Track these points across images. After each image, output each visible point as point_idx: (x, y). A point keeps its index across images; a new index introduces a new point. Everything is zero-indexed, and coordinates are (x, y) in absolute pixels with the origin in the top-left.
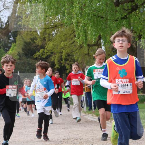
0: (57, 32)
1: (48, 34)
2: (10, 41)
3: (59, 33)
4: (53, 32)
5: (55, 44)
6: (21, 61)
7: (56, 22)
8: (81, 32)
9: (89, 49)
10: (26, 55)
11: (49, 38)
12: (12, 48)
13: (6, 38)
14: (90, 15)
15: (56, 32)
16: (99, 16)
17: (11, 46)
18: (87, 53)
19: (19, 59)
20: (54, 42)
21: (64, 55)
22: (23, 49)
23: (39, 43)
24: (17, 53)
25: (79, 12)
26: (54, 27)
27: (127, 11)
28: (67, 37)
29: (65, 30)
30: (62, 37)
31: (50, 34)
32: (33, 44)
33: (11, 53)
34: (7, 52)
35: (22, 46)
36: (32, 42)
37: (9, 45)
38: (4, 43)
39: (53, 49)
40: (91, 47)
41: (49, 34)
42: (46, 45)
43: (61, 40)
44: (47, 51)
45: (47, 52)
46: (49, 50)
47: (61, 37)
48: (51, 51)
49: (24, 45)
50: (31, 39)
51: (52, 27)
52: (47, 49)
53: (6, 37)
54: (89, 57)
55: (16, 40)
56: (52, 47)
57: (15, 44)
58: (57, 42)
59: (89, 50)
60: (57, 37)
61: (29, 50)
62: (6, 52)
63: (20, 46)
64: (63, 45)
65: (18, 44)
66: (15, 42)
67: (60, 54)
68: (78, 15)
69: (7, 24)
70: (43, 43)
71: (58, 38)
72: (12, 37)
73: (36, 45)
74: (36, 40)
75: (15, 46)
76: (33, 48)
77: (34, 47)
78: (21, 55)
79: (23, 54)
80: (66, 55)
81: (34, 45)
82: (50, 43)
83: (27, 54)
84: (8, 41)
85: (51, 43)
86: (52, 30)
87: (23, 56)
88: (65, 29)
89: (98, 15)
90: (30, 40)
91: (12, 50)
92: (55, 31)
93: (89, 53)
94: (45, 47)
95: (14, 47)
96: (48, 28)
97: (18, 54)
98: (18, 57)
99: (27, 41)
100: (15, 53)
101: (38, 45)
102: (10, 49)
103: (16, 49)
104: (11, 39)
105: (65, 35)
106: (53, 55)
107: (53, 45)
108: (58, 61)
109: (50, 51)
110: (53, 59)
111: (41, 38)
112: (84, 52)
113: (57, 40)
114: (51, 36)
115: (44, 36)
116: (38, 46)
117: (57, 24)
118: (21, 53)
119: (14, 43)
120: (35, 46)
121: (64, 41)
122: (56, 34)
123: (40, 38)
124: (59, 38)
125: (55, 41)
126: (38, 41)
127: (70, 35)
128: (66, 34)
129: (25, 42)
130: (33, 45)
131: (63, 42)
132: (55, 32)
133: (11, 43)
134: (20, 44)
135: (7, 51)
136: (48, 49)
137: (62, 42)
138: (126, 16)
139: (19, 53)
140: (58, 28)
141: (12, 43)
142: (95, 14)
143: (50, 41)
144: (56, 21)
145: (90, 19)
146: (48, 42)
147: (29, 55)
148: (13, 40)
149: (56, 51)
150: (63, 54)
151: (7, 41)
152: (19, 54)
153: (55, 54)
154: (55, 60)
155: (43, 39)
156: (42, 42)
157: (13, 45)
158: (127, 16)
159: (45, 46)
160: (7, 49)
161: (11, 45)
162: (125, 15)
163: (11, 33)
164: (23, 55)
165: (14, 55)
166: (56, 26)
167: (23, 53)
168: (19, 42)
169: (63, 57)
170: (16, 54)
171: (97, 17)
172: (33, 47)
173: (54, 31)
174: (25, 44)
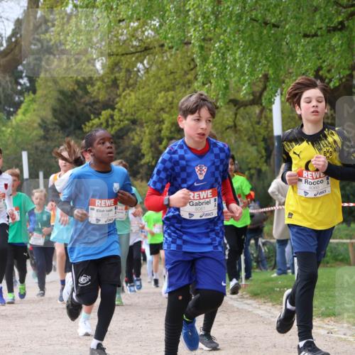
0: (151, 66)
1: (124, 70)
2: (19, 88)
3: (154, 68)
4: (140, 65)
5: (143, 98)
6: (49, 143)
7: (147, 37)
8: (215, 65)
9: (236, 114)
10: (63, 127)
11: (127, 82)
12: (23, 106)
13: (8, 78)
14: (244, 20)
15: (147, 66)
16: (266, 24)
17: (21, 102)
18: (232, 124)
19: (45, 138)
20: (141, 92)
21: (167, 128)
22: (54, 110)
23: (98, 93)
24: (39, 121)
25: (210, 9)
26: (141, 52)
27: (345, 8)
28: (175, 79)
29: (172, 60)
30: (163, 77)
31: (130, 68)
32: (81, 97)
33: (21, 121)
34: (11, 117)
35: (52, 102)
36: (80, 92)
37: (17, 99)
38: (3, 92)
39: (138, 110)
40: (242, 108)
41: (128, 71)
42: (117, 100)
43: (161, 87)
44: (122, 115)
45: (122, 118)
46: (126, 114)
47: (160, 78)
48: (132, 117)
49: (59, 99)
50: (78, 83)
51: (137, 52)
52: (120, 110)
53: (10, 76)
54: (237, 135)
55: (37, 85)
56: (134, 106)
57: (32, 96)
58: (148, 91)
59: (238, 116)
60: (148, 79)
61: (71, 113)
62: (9, 118)
63: (47, 101)
64: (161, 101)
65: (42, 96)
66: (34, 92)
67: (157, 126)
68: (209, 17)
69: (13, 40)
70: (109, 94)
71: (152, 81)
72: (26, 76)
73: (92, 100)
74: (93, 85)
75: (33, 101)
76: (83, 109)
77: (86, 105)
78: (50, 127)
79: (56, 124)
80: (173, 129)
81: (87, 99)
82: (130, 95)
83: (67, 123)
84: (14, 86)
85: (132, 94)
86: (137, 58)
87: (54, 129)
88: (171, 55)
89: (264, 19)
90: (76, 87)
91: (24, 114)
92: (145, 62)
93: (238, 123)
94: (116, 106)
95: (29, 105)
96: (124, 52)
97: (40, 125)
98: (42, 132)
99: (65, 89)
100: (34, 122)
101: (96, 99)
102: (20, 111)
103: (34, 110)
104: (22, 81)
105: (172, 73)
106: (138, 129)
107: (139, 99)
108: (152, 146)
109: (128, 117)
110: (137, 138)
111: (106, 80)
112: (223, 120)
113: (148, 85)
114: (132, 76)
115: (113, 77)
116: (95, 103)
117: (151, 41)
118: (48, 122)
119: (31, 92)
120: (87, 101)
121: (168, 90)
122: (147, 70)
123: (103, 81)
124: (154, 82)
125: (143, 88)
126: (96, 87)
127: (186, 73)
128: (175, 70)
129: (62, 92)
130: (83, 100)
131: (163, 93)
132: (143, 65)
133: (21, 93)
134: (46, 95)
135: (9, 114)
136: (123, 110)
137: (160, 92)
138: (341, 23)
139: (43, 120)
140: (152, 53)
141: (26, 94)
142: (256, 15)
143: (131, 88)
144: (146, 33)
145: (241, 29)
146: (124, 90)
147: (72, 128)
148: (28, 85)
149: (143, 117)
150: (164, 126)
151: (12, 89)
152: (44, 125)
153: (142, 125)
154: (141, 141)
155: (110, 84)
156: (109, 90)
157: (28, 98)
158: (346, 23)
159: (117, 103)
160: (10, 111)
161: (22, 99)
162: (340, 19)
163: (23, 66)
164: (54, 127)
165: (30, 126)
166: (146, 50)
167: (56, 121)
168: (45, 92)
169: (165, 133)
170: (36, 125)
171: (261, 26)
172: (82, 106)
173: (142, 62)
174: (61, 97)
